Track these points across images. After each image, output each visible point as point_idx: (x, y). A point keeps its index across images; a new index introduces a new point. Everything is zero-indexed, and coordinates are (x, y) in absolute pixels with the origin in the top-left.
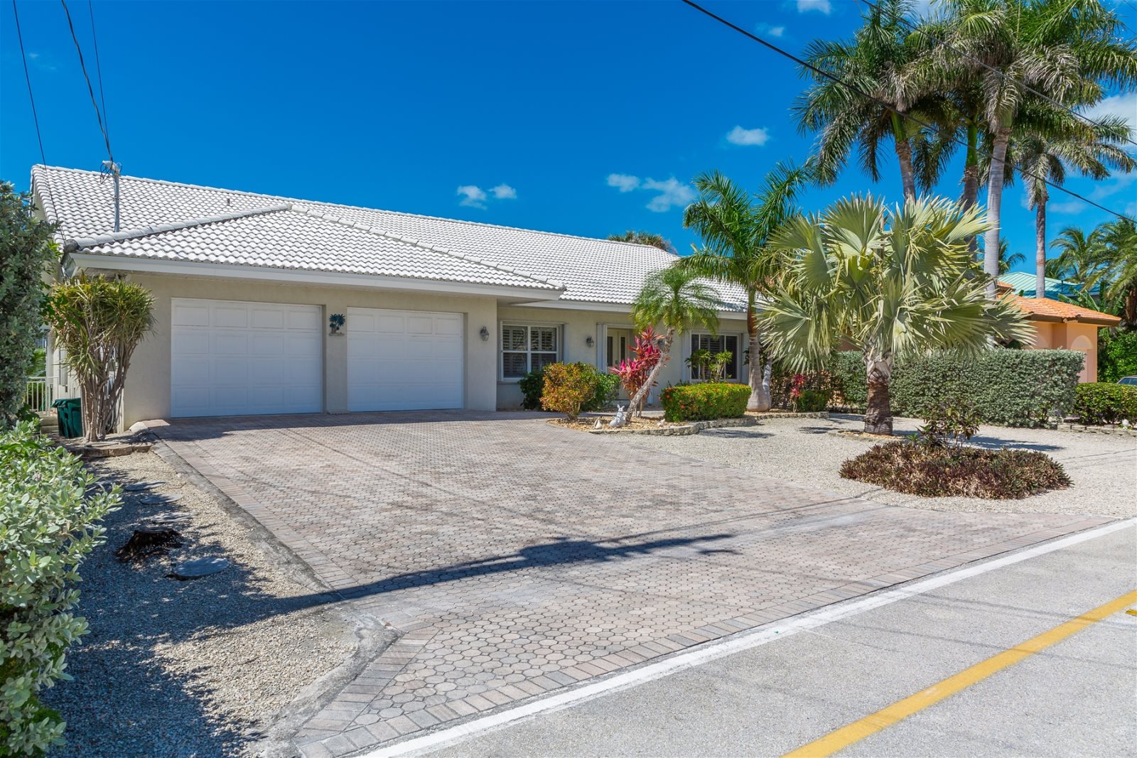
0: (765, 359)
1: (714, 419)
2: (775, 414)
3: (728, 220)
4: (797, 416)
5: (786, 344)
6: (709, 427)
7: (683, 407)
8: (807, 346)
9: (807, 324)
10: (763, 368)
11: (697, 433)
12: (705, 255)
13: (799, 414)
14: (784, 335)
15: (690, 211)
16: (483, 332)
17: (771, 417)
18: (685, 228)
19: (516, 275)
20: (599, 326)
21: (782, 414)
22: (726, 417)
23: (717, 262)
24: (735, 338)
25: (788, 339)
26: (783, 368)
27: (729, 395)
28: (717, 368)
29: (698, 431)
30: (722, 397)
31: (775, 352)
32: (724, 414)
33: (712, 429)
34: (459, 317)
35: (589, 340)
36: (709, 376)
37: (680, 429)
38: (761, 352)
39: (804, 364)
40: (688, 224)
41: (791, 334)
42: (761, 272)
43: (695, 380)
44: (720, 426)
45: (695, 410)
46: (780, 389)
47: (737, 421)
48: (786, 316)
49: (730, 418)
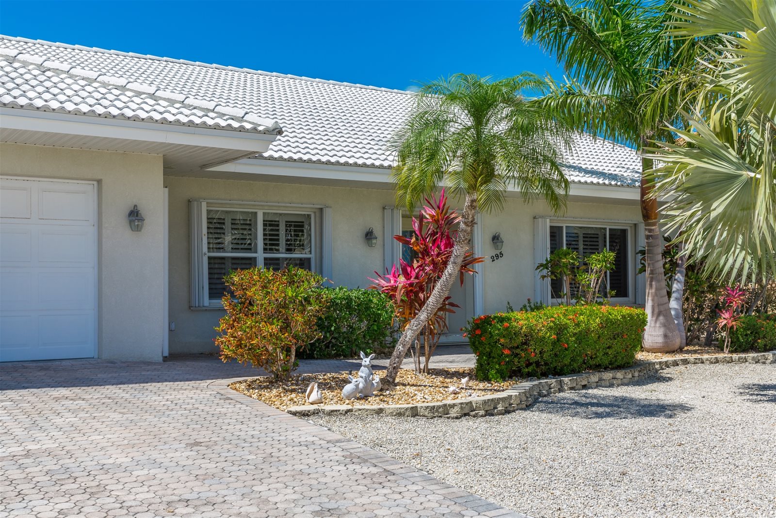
0: (674, 265)
1: (573, 372)
2: (691, 357)
3: (604, 27)
4: (731, 361)
5: (709, 228)
6: (561, 390)
7: (506, 352)
8: (751, 227)
9: (751, 185)
10: (671, 278)
11: (528, 407)
12: (569, 93)
13: (735, 356)
14: (707, 209)
15: (534, 9)
16: (135, 216)
17: (685, 362)
18: (525, 38)
19: (188, 107)
20: (388, 212)
21: (705, 356)
22: (598, 368)
23: (588, 103)
24: (624, 232)
25: (713, 215)
26: (705, 275)
27: (602, 326)
28: (590, 280)
29: (529, 403)
30: (588, 331)
31: (689, 247)
32: (592, 362)
33: (568, 395)
34: (90, 189)
35: (369, 236)
36: (577, 293)
37: (485, 402)
38: (666, 253)
39: (747, 266)
40: (530, 31)
41: (719, 207)
42: (662, 112)
43: (555, 300)
44: (584, 387)
45: (533, 358)
46: (700, 313)
47: (620, 375)
48: (706, 171)
49: (606, 368)
